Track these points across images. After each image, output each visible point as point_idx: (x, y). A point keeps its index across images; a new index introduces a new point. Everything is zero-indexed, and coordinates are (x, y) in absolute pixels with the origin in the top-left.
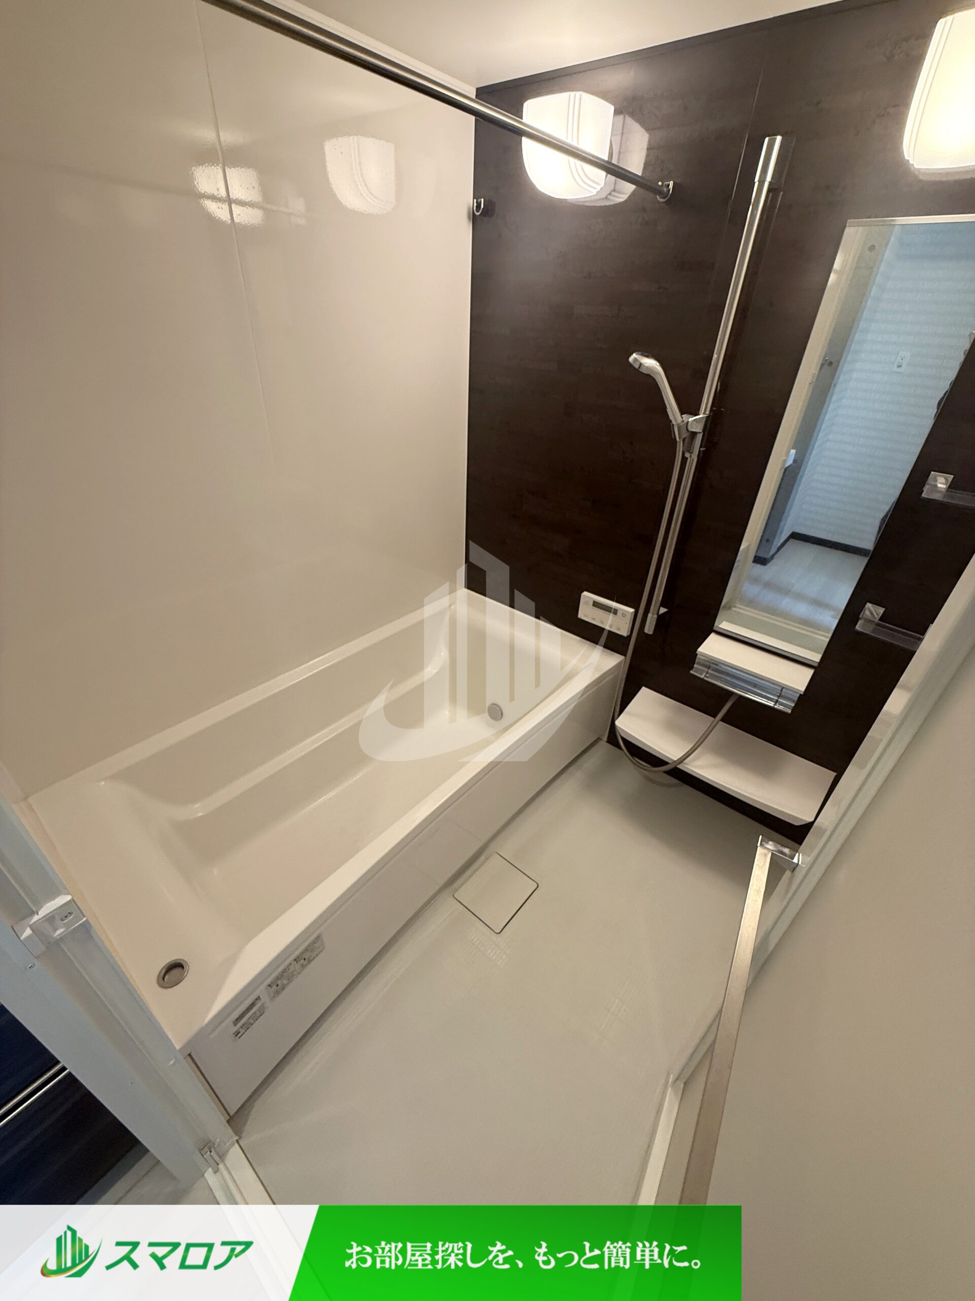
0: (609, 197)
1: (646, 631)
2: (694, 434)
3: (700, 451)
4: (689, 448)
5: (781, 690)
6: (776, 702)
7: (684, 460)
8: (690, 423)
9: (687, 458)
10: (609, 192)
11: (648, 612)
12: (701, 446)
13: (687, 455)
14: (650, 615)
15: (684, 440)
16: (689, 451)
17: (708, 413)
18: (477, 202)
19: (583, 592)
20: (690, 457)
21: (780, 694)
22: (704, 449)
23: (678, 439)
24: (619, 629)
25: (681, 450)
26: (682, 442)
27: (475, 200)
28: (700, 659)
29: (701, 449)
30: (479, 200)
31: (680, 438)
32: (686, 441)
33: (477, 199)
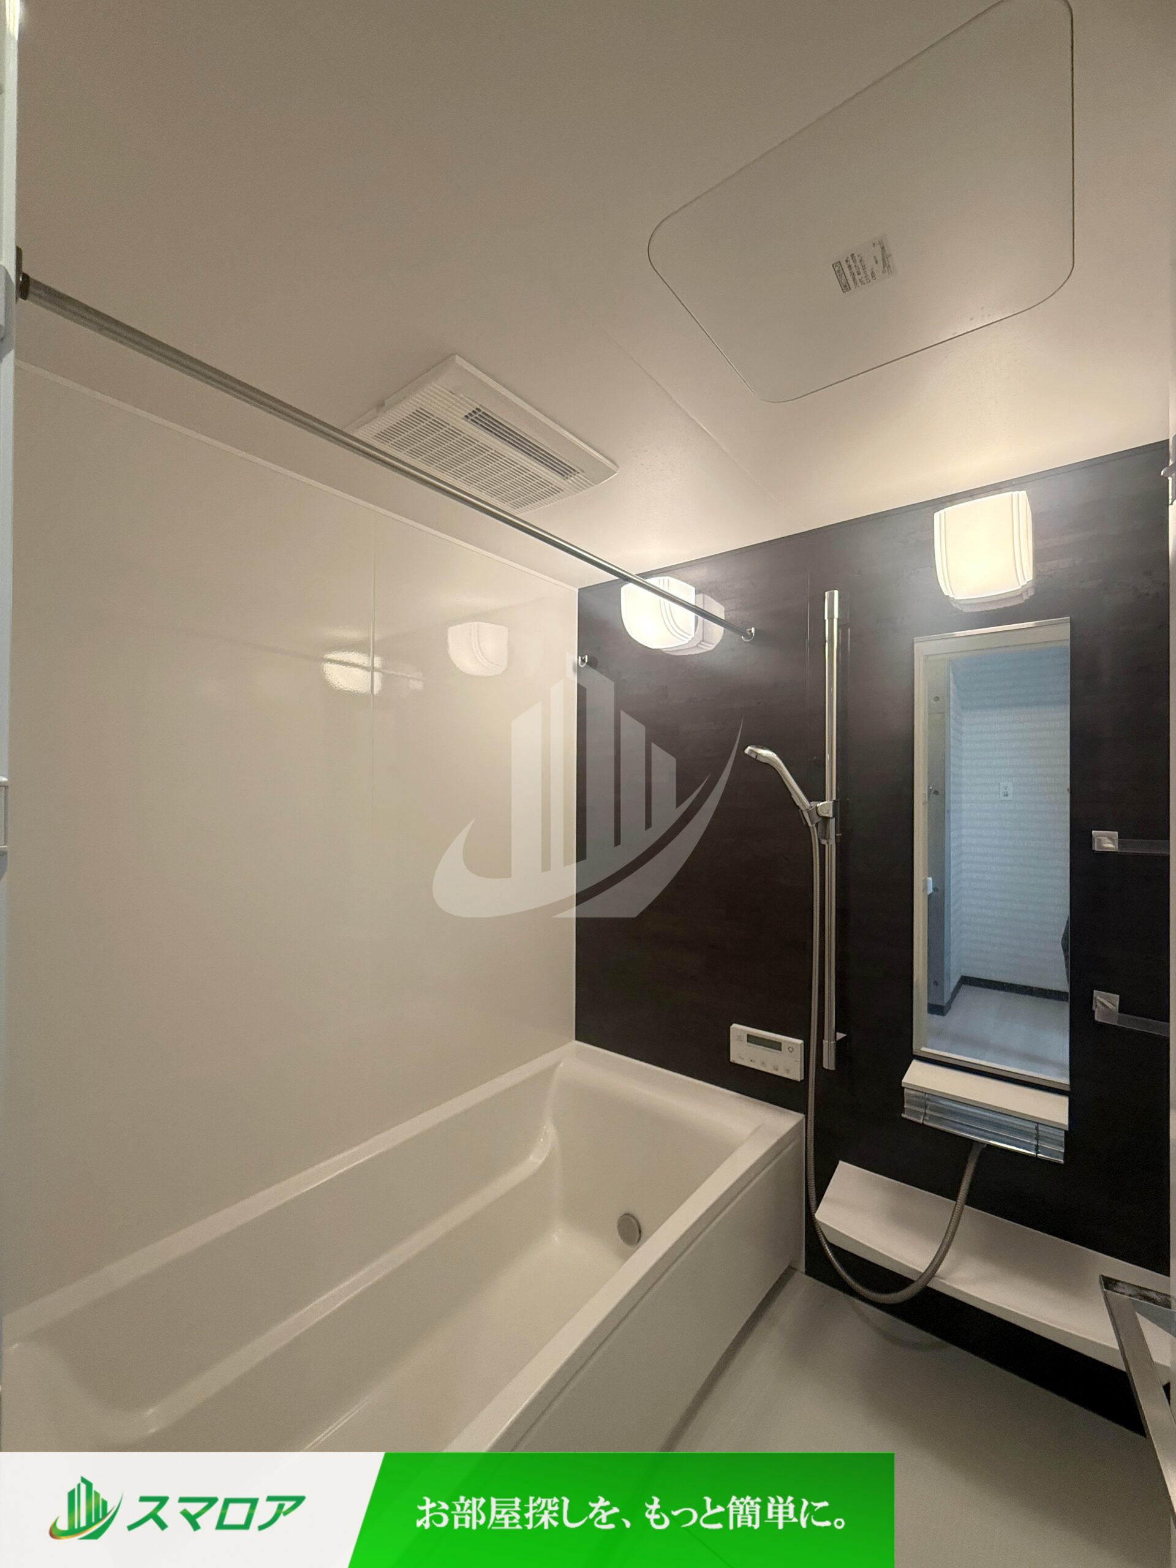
0: (699, 645)
1: (825, 1066)
2: (826, 820)
3: (836, 836)
4: (825, 835)
5: (1037, 1129)
6: (1037, 1148)
7: (822, 848)
8: (819, 809)
9: (824, 846)
10: (698, 642)
11: (823, 1038)
12: (836, 832)
13: (824, 842)
14: (825, 1042)
15: (817, 825)
16: (825, 838)
17: (834, 798)
18: (581, 659)
19: (731, 1024)
20: (828, 843)
21: (1037, 1134)
22: (840, 835)
23: (810, 825)
24: (788, 1071)
25: (816, 838)
26: (815, 828)
27: (580, 658)
28: (909, 1095)
29: (837, 835)
30: (583, 658)
31: (812, 824)
32: (819, 825)
33: (581, 657)
